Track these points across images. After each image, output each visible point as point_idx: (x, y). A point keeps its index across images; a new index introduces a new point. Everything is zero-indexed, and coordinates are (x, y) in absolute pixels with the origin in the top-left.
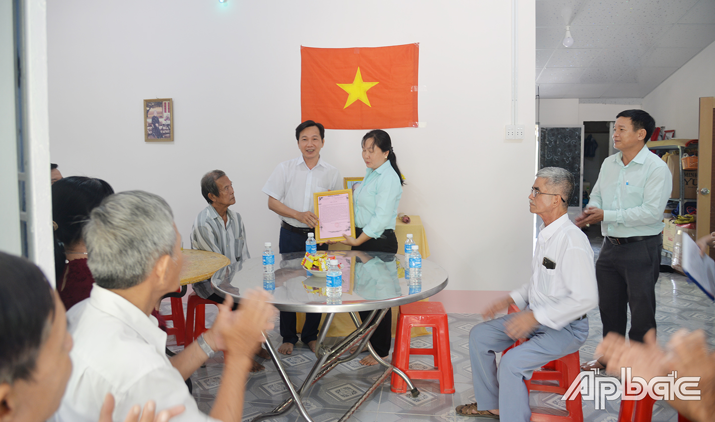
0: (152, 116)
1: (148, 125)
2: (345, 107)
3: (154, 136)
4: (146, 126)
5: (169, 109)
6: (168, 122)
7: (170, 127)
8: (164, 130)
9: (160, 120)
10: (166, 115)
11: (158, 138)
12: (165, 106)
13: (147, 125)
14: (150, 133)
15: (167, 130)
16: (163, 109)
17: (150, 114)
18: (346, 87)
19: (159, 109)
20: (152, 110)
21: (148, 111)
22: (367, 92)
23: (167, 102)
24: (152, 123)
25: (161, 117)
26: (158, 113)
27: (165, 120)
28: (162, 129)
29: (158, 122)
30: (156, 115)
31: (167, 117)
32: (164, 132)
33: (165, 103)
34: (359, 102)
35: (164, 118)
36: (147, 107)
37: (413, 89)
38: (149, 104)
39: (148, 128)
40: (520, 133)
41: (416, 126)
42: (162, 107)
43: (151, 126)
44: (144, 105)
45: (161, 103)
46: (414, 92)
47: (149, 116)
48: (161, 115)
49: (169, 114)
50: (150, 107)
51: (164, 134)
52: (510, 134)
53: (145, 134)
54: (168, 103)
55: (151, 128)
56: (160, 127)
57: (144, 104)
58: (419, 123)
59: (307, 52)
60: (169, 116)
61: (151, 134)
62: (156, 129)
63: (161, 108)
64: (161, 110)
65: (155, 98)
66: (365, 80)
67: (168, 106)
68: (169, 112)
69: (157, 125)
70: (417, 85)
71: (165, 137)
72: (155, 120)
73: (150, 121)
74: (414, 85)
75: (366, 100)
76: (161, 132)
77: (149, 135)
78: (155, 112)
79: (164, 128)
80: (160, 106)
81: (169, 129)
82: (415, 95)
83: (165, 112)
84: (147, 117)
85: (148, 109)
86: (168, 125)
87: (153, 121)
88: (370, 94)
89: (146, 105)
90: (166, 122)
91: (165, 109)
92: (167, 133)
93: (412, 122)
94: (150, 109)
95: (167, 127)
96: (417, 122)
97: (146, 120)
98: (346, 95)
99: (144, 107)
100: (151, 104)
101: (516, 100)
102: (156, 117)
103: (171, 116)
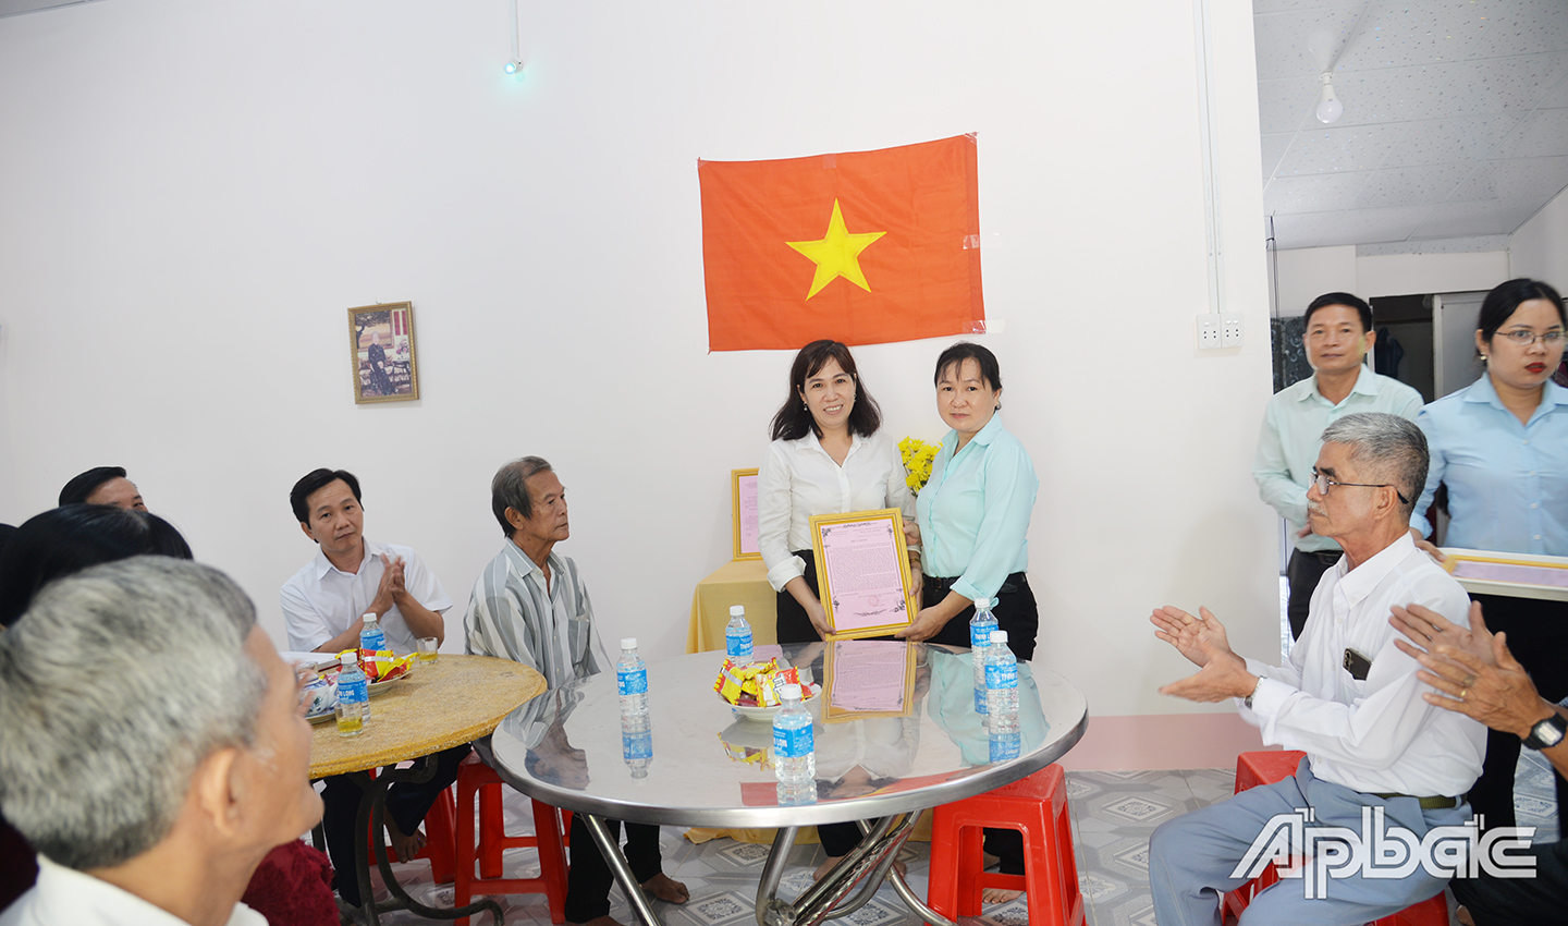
0: (370, 344)
1: (360, 366)
2: (810, 296)
3: (375, 390)
4: (356, 370)
5: (404, 326)
6: (406, 356)
7: (411, 367)
8: (397, 375)
9: (387, 352)
10: (399, 339)
11: (385, 394)
12: (397, 321)
13: (358, 366)
15: (404, 374)
16: (391, 326)
17: (363, 341)
18: (808, 249)
19: (383, 328)
20: (367, 331)
21: (360, 333)
22: (859, 258)
23: (400, 311)
24: (370, 361)
25: (389, 346)
26: (381, 337)
27: (398, 352)
28: (393, 374)
29: (383, 358)
30: (376, 341)
31: (401, 344)
32: (397, 380)
33: (396, 314)
34: (841, 282)
35: (396, 349)
36: (356, 324)
37: (969, 243)
38: (362, 317)
39: (362, 372)
40: (1232, 333)
41: (981, 331)
42: (390, 322)
43: (367, 368)
44: (350, 321)
45: (388, 314)
46: (970, 249)
47: (361, 345)
48: (388, 341)
49: (406, 337)
50: (364, 325)
51: (398, 384)
52: (1210, 335)
53: (356, 388)
54: (403, 312)
56: (389, 370)
57: (350, 318)
58: (987, 322)
59: (711, 172)
60: (407, 342)
61: (369, 387)
62: (378, 373)
63: (388, 325)
64: (389, 331)
65: (372, 303)
66: (852, 229)
67: (404, 320)
68: (405, 333)
69: (380, 364)
70: (978, 233)
71: (401, 391)
72: (376, 353)
73: (364, 356)
74: (969, 234)
75: (857, 277)
76: (391, 379)
77: (364, 388)
78: (375, 336)
79: (397, 370)
80: (384, 322)
81: (409, 373)
82: (974, 256)
83: (398, 333)
84: (358, 347)
85: (359, 328)
86: (405, 364)
87: (370, 355)
88: (866, 260)
89: (353, 319)
90: (399, 356)
91: (397, 326)
92: (405, 382)
93: (971, 322)
94: (363, 329)
95: (403, 368)
96: (982, 322)
97: (356, 355)
98: (810, 267)
99: (350, 325)
100: (366, 317)
101: (1220, 254)
102: (377, 346)
103: (410, 342)
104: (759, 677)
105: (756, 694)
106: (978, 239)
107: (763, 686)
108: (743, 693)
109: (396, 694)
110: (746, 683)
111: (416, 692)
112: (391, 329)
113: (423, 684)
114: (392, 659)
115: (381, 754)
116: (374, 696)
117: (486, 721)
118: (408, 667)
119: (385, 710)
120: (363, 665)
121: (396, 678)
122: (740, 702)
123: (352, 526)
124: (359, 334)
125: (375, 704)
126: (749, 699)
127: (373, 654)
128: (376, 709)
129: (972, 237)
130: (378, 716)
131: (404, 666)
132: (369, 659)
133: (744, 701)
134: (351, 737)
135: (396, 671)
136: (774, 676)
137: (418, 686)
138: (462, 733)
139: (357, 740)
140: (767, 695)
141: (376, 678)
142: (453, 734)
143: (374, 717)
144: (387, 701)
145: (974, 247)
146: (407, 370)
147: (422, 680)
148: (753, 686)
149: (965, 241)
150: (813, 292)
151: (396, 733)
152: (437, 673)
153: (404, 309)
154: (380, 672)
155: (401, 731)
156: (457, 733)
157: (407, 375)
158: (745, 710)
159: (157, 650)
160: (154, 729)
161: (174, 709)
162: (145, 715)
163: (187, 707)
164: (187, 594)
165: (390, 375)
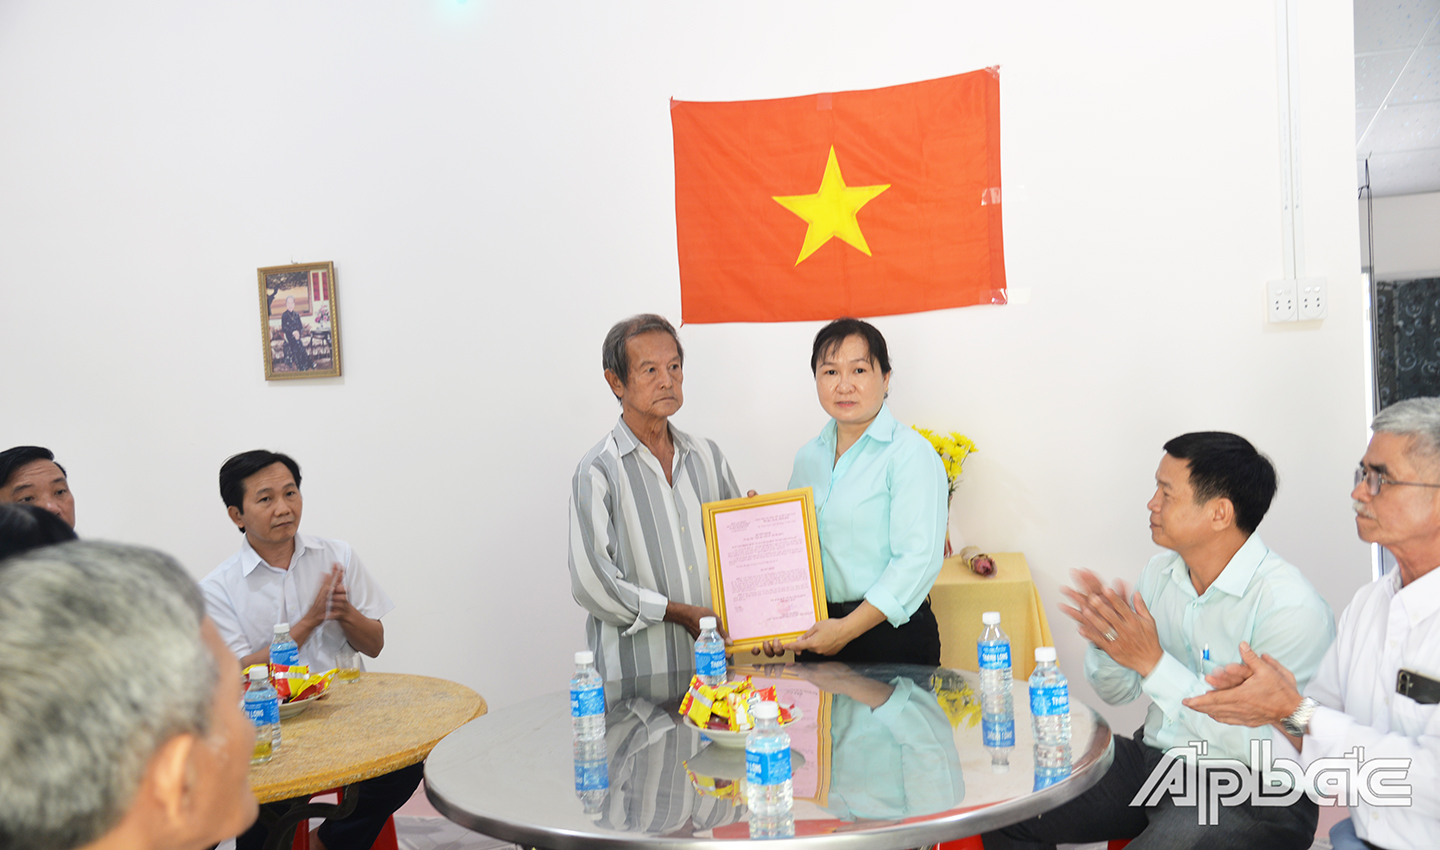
0: (283, 310)
1: (271, 336)
2: (799, 261)
3: (289, 364)
4: (267, 340)
5: (325, 290)
6: (326, 325)
7: (332, 339)
8: (316, 347)
9: (304, 320)
11: (301, 369)
12: (316, 284)
13: (268, 336)
14: (278, 357)
15: (323, 346)
16: (309, 290)
18: (798, 205)
19: (300, 292)
20: (281, 295)
21: (272, 297)
22: (858, 216)
23: (320, 273)
24: (283, 330)
25: (307, 313)
26: (297, 302)
28: (310, 345)
29: (299, 326)
30: (291, 307)
31: (320, 311)
32: (315, 353)
33: (316, 276)
34: (836, 245)
35: (315, 316)
36: (267, 287)
37: (989, 198)
38: (273, 279)
39: (273, 344)
40: (1312, 303)
41: (1002, 301)
42: (308, 285)
43: (279, 338)
44: (260, 283)
45: (305, 276)
46: (990, 204)
47: (273, 311)
48: (305, 307)
49: (327, 302)
50: (276, 288)
51: (316, 357)
52: (1283, 305)
53: (267, 361)
54: (324, 274)
55: (280, 343)
56: (306, 341)
57: (260, 279)
58: (1008, 290)
59: (685, 115)
60: (328, 308)
61: (282, 360)
62: (293, 347)
63: (305, 289)
64: (306, 295)
65: (288, 263)
66: (851, 180)
67: (324, 283)
68: (326, 298)
69: (296, 334)
70: (1000, 186)
71: (320, 366)
72: (291, 321)
73: (276, 324)
74: (989, 188)
75: (856, 239)
76: (308, 352)
77: (276, 362)
78: (290, 301)
79: (316, 342)
80: (301, 284)
81: (330, 345)
82: (995, 213)
83: (317, 298)
84: (269, 314)
85: (270, 292)
86: (325, 334)
87: (284, 324)
88: (866, 218)
89: (264, 282)
90: (319, 325)
91: (317, 290)
92: (325, 356)
93: (991, 292)
94: (275, 293)
95: (323, 339)
96: (1002, 290)
97: (267, 323)
98: (801, 227)
99: (260, 287)
100: (279, 279)
101: (1297, 207)
102: (292, 313)
103: (331, 308)
104: (732, 697)
105: (726, 715)
106: (999, 193)
107: (736, 707)
108: (713, 715)
109: (310, 717)
110: (716, 704)
111: (335, 714)
112: (309, 294)
113: (342, 705)
114: (307, 676)
115: (292, 784)
116: (286, 719)
117: (416, 747)
118: (326, 684)
119: (298, 734)
120: (274, 681)
121: (312, 698)
122: (710, 725)
123: (291, 515)
124: (270, 299)
125: (286, 727)
126: (719, 722)
127: (285, 670)
128: (288, 733)
129: (992, 190)
130: (290, 741)
131: (322, 684)
132: (280, 675)
133: (714, 724)
134: (258, 765)
135: (312, 689)
136: (748, 695)
137: (337, 708)
138: (388, 759)
139: (266, 767)
140: (741, 717)
141: (288, 698)
142: (378, 761)
143: (285, 742)
144: (300, 724)
145: (994, 202)
146: (328, 341)
147: (341, 702)
148: (725, 707)
149: (984, 195)
150: (803, 256)
151: (311, 759)
152: (359, 693)
153: (325, 271)
154: (293, 691)
155: (317, 758)
156: (382, 760)
157: (327, 348)
158: (715, 735)
159: (121, 632)
160: (116, 713)
161: (137, 692)
162: (107, 699)
163: (148, 690)
164: (145, 577)
165: (308, 347)
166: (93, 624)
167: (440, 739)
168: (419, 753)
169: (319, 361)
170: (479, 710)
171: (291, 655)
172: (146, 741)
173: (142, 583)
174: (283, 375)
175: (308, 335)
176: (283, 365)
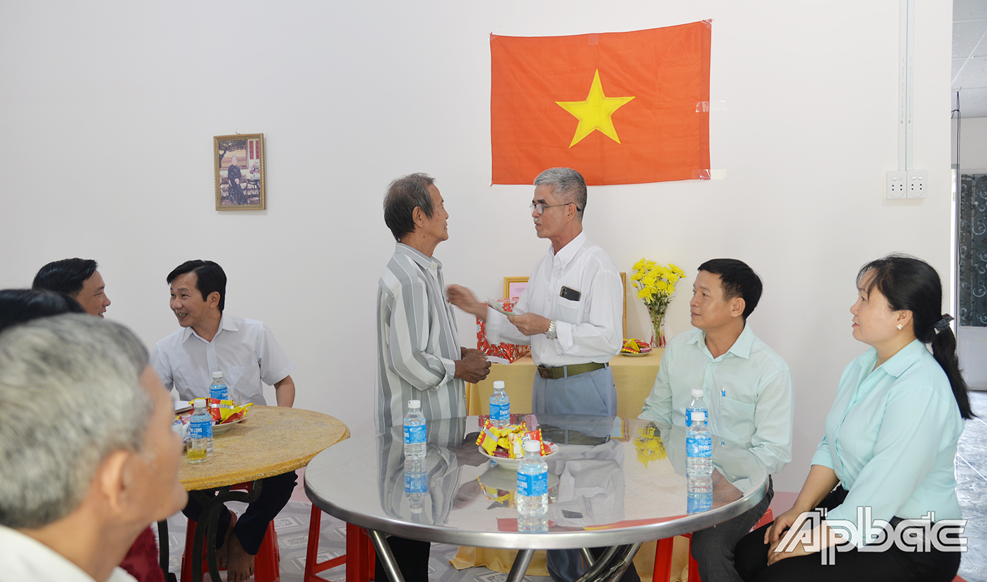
0: (230, 165)
2: (572, 143)
3: (231, 200)
4: (218, 184)
5: (257, 152)
6: (257, 176)
7: (260, 184)
8: (249, 190)
9: (243, 172)
10: (253, 162)
11: (240, 204)
12: (251, 148)
13: (219, 181)
15: (255, 189)
16: (247, 152)
17: (224, 162)
18: (573, 108)
19: (241, 153)
20: (228, 154)
21: (223, 155)
22: (612, 116)
23: (254, 141)
24: (229, 178)
25: (245, 167)
26: (239, 160)
27: (251, 172)
28: (246, 189)
29: (239, 176)
30: (235, 163)
31: (254, 166)
32: (249, 194)
33: (251, 143)
34: (597, 135)
35: (250, 170)
36: (220, 149)
37: (701, 108)
38: (223, 144)
39: (222, 186)
40: (917, 187)
41: (707, 177)
42: (246, 148)
43: (226, 183)
44: (215, 146)
45: (245, 143)
46: (701, 112)
47: (223, 165)
48: (244, 163)
49: (258, 161)
50: (226, 150)
51: (249, 197)
52: (897, 188)
53: (217, 198)
54: (257, 142)
55: (226, 186)
56: (243, 185)
57: (215, 144)
58: (711, 171)
59: (500, 44)
60: (259, 164)
61: (227, 198)
62: (235, 189)
63: (244, 151)
64: (245, 155)
66: (608, 93)
67: (257, 147)
68: (257, 158)
69: (237, 180)
70: (708, 101)
71: (252, 202)
72: (234, 172)
73: (224, 173)
74: (701, 101)
75: (610, 132)
76: (245, 193)
77: (223, 198)
78: (234, 158)
79: (250, 186)
80: (242, 148)
81: (259, 189)
82: (705, 118)
83: (252, 157)
84: (220, 167)
85: (221, 152)
86: (256, 181)
87: (229, 174)
88: (618, 118)
89: (217, 145)
90: (252, 175)
91: (252, 152)
92: (255, 196)
93: (699, 171)
94: (225, 153)
95: (254, 185)
96: (707, 170)
97: (219, 173)
98: (574, 122)
99: (215, 149)
100: (227, 144)
101: (909, 122)
102: (235, 167)
103: (261, 164)
104: (511, 435)
105: (508, 448)
106: (708, 105)
107: (514, 442)
108: (498, 447)
109: (233, 434)
110: (501, 439)
111: (250, 433)
112: (247, 154)
113: (255, 428)
114: (232, 407)
115: (219, 478)
116: (217, 435)
117: (301, 457)
118: (245, 413)
119: (224, 445)
120: (210, 410)
121: (235, 421)
122: (496, 454)
124: (221, 157)
125: (217, 440)
126: (502, 451)
127: (218, 402)
128: (218, 445)
129: (703, 103)
130: (219, 450)
131: (241, 412)
132: (215, 406)
133: (499, 453)
134: (197, 464)
135: (235, 416)
136: (522, 435)
137: (251, 429)
138: (282, 465)
139: (201, 466)
140: (517, 449)
141: (219, 421)
142: (276, 465)
143: (216, 450)
144: (226, 439)
145: (704, 111)
146: (257, 186)
147: (254, 425)
148: (506, 442)
149: (697, 106)
150: (575, 142)
151: (232, 462)
152: (266, 420)
153: (258, 140)
154: (222, 417)
155: (236, 461)
156: (278, 465)
157: (257, 191)
158: (499, 460)
159: (79, 379)
160: (72, 434)
161: (88, 421)
162: (67, 424)
163: (96, 420)
164: (101, 342)
165: (244, 190)
166: (60, 373)
167: (317, 453)
168: (303, 461)
169: (251, 199)
170: (344, 435)
171: (223, 392)
172: (95, 454)
173: (98, 346)
174: (228, 207)
175: (245, 182)
176: (228, 201)
